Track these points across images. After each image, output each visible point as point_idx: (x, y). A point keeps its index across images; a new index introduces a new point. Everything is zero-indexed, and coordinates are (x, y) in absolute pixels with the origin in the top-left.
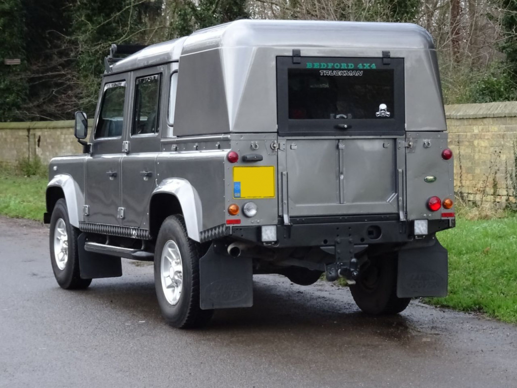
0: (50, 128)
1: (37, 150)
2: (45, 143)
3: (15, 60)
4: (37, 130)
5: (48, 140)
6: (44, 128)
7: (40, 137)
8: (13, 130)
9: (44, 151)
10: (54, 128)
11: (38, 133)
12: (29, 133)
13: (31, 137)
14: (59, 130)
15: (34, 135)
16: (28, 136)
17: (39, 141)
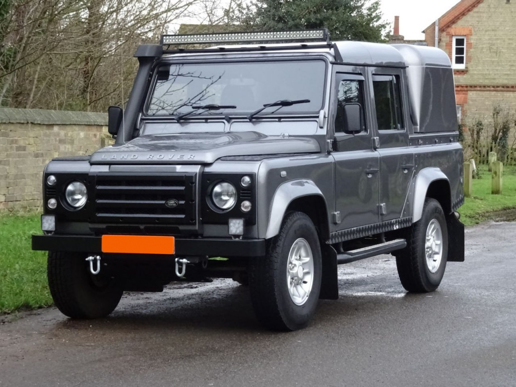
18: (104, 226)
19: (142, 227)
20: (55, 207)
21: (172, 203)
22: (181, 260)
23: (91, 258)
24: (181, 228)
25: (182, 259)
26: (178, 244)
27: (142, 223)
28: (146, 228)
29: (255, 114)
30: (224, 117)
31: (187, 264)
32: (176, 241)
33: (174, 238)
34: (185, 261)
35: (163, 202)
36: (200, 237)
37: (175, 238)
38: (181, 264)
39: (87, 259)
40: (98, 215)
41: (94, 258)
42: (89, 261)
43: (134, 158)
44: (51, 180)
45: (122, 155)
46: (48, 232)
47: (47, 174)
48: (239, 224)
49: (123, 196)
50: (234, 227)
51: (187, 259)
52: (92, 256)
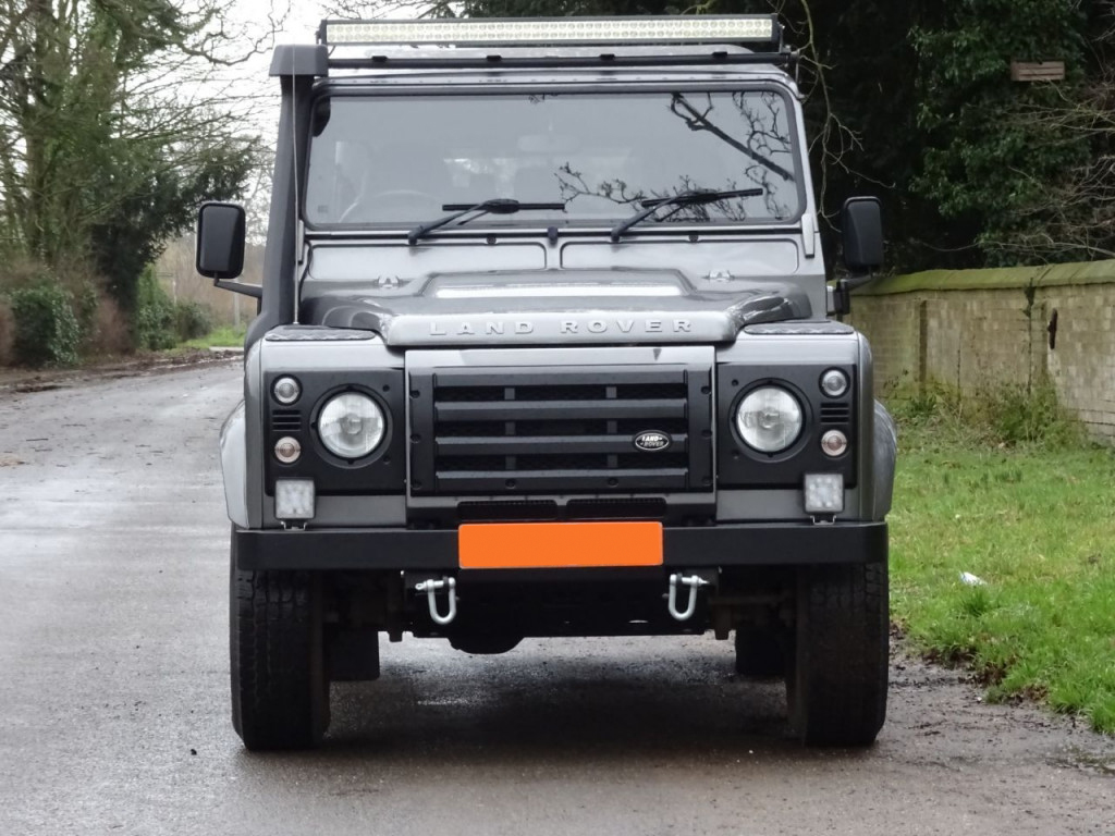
0: (1078, 285)
1: (1049, 357)
2: (1068, 336)
3: (1045, 64)
4: (1050, 292)
5: (1075, 326)
6: (1066, 285)
7: (1055, 316)
8: (997, 293)
9: (1065, 362)
10: (1089, 285)
11: (1054, 303)
12: (1031, 303)
13: (1036, 314)
14: (1101, 291)
15: (1043, 308)
16: (1028, 313)
17: (1053, 328)
18: (451, 502)
19: (562, 501)
20: (295, 456)
21: (652, 439)
22: (685, 580)
23: (430, 584)
24: (672, 499)
25: (690, 576)
26: (669, 542)
27: (561, 492)
28: (571, 503)
29: (632, 224)
30: (545, 230)
31: (701, 589)
32: (664, 532)
33: (660, 524)
34: (694, 580)
35: (628, 438)
36: (710, 522)
37: (664, 526)
38: (683, 590)
39: (420, 587)
40: (441, 475)
41: (440, 583)
42: (425, 593)
43: (524, 330)
44: (287, 389)
45: (489, 325)
46: (291, 522)
47: (272, 374)
48: (831, 486)
49: (510, 427)
50: (817, 494)
51: (699, 575)
52: (435, 580)
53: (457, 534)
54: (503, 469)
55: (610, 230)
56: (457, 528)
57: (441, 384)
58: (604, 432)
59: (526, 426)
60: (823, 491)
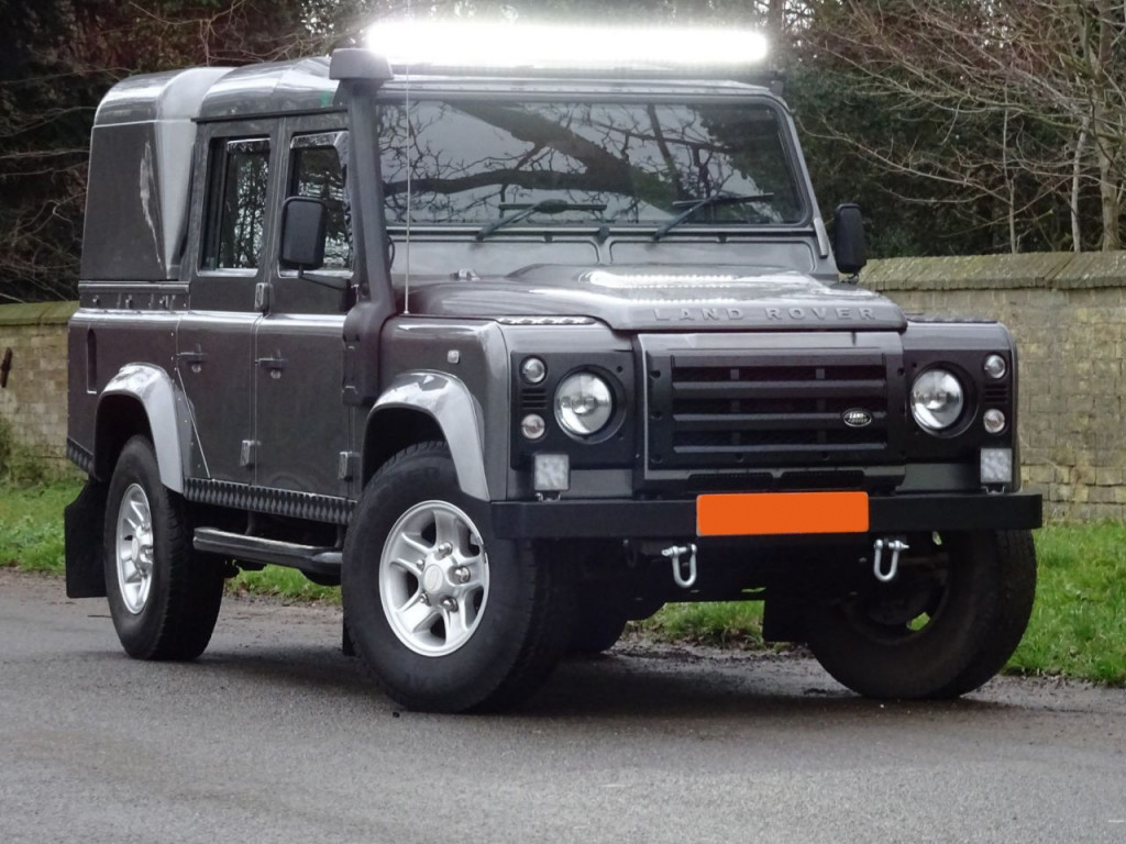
18: (683, 475)
19: (777, 473)
20: (541, 432)
21: (858, 416)
22: (891, 545)
23: (675, 550)
24: (870, 472)
25: (894, 541)
26: (874, 510)
27: (777, 466)
28: (785, 476)
29: (674, 226)
30: (597, 230)
31: (902, 553)
32: (872, 504)
33: (866, 495)
34: (898, 544)
35: (837, 416)
37: (869, 495)
38: (887, 553)
39: (667, 552)
40: (679, 449)
41: (683, 550)
42: (669, 559)
43: (735, 316)
44: (534, 369)
45: (706, 311)
46: (546, 494)
47: (520, 354)
48: (999, 459)
49: (736, 404)
50: (990, 467)
51: (901, 541)
52: (679, 546)
53: (695, 504)
54: (729, 443)
55: (655, 230)
56: (695, 497)
57: (678, 365)
58: (813, 410)
59: (750, 403)
60: (994, 463)
